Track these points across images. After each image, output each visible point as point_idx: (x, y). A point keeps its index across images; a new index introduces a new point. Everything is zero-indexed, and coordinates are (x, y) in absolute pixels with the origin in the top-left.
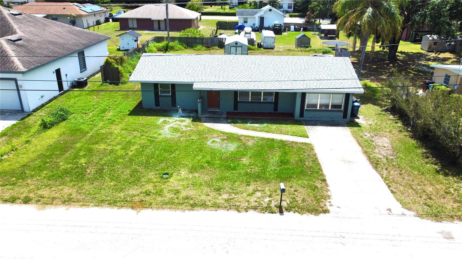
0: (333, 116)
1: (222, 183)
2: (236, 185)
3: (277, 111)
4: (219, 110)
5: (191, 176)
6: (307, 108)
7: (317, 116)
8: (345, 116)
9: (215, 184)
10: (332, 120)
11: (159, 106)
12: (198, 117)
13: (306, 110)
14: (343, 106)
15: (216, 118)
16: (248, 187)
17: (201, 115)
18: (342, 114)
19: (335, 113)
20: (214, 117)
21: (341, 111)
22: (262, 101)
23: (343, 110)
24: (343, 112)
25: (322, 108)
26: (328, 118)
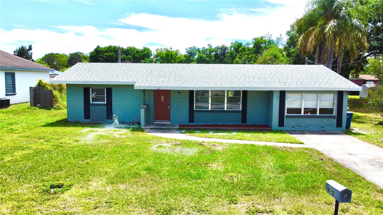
0: (324, 124)
1: (176, 199)
2: (205, 202)
3: (246, 122)
4: (170, 123)
5: (109, 189)
6: (287, 113)
7: (302, 124)
8: (339, 124)
9: (158, 201)
10: (323, 129)
11: (89, 118)
12: (140, 128)
13: (287, 116)
14: (335, 109)
15: (166, 129)
16: (233, 206)
17: (145, 126)
18: (335, 121)
19: (325, 120)
20: (163, 129)
21: (334, 117)
22: (225, 109)
23: (336, 115)
24: (336, 118)
25: (307, 114)
26: (317, 126)
